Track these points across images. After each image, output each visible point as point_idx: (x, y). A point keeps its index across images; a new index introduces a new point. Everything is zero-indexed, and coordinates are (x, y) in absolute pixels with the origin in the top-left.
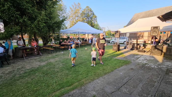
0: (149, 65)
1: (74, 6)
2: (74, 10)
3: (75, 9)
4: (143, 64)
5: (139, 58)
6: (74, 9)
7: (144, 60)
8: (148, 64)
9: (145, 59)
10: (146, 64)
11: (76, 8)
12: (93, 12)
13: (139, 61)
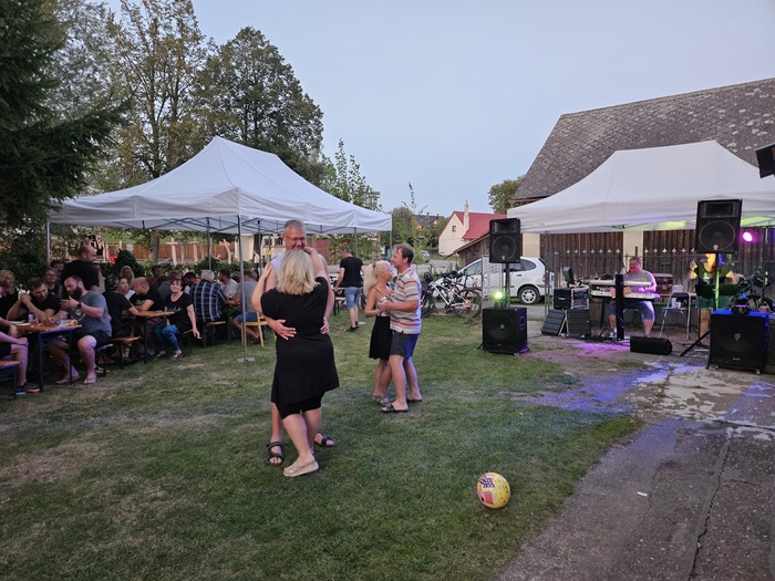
0: (739, 430)
1: (143, 12)
2: (137, 39)
3: (148, 37)
4: (707, 427)
5: (667, 393)
6: (142, 34)
7: (699, 405)
8: (735, 426)
9: (699, 391)
10: (723, 424)
11: (160, 29)
12: (290, 77)
13: (678, 412)
